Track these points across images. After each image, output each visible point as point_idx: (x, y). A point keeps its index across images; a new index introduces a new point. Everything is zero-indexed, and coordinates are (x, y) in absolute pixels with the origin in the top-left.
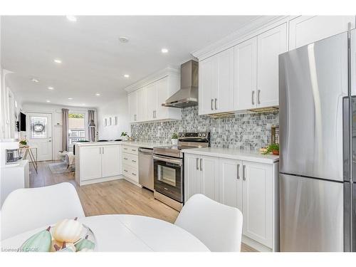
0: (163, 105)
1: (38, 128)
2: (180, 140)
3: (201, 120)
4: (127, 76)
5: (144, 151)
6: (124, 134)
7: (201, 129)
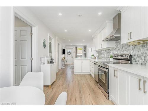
0: (103, 41)
1: (69, 53)
2: (114, 59)
3: (126, 47)
4: (90, 31)
5: (96, 63)
6: (92, 55)
7: (126, 52)
